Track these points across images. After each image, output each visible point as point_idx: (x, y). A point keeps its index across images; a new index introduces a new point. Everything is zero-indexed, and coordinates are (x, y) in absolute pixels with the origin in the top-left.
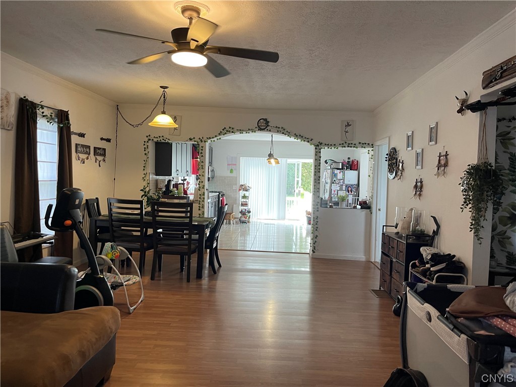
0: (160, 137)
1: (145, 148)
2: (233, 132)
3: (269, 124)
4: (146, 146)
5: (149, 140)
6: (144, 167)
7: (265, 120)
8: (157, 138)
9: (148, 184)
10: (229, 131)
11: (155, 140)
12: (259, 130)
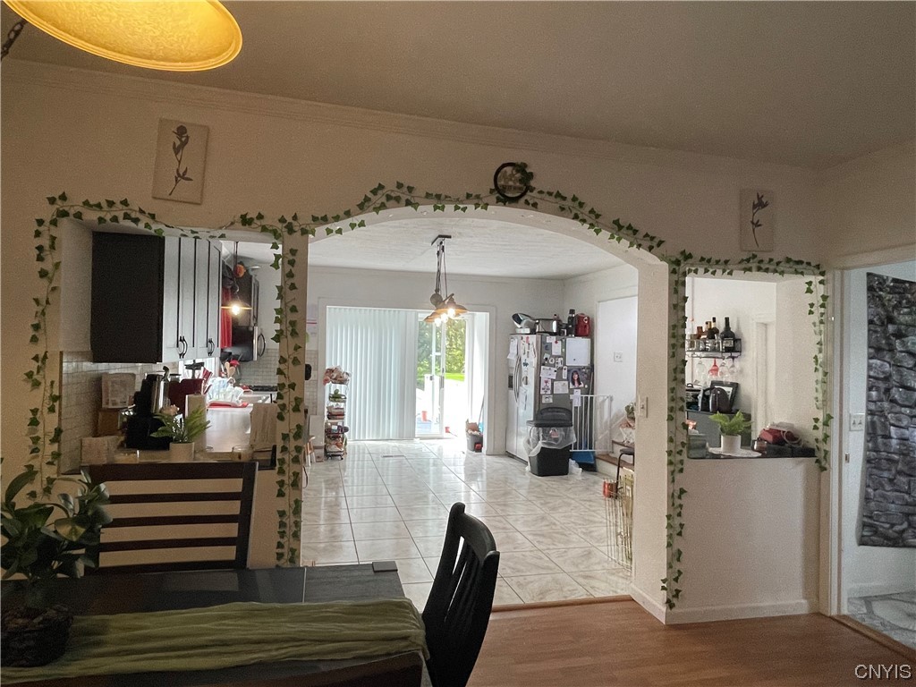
0: (111, 204)
1: (40, 248)
2: (408, 203)
3: (533, 183)
4: (46, 242)
5: (64, 214)
6: (36, 327)
7: (521, 167)
8: (99, 206)
9: (55, 398)
10: (398, 199)
11: (91, 216)
12: (498, 200)
